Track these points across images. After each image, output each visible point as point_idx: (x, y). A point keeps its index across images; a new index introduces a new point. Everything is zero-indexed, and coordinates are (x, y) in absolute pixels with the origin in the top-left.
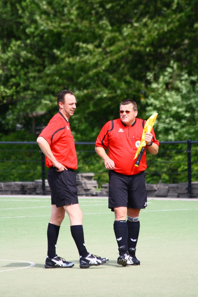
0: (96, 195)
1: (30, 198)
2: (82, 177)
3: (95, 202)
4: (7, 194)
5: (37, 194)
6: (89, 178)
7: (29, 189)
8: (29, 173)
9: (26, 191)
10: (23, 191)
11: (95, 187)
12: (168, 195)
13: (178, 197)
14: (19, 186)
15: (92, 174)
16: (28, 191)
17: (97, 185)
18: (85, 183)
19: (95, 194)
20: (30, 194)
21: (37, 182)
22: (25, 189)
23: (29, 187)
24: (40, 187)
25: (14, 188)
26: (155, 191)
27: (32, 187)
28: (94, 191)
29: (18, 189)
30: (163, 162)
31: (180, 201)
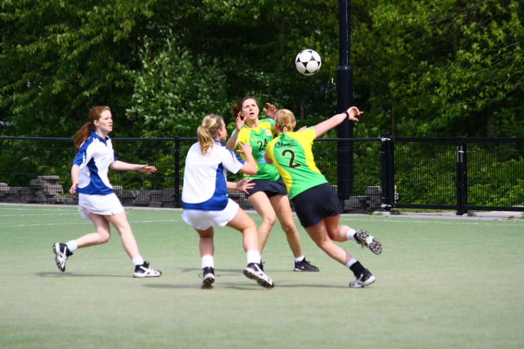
0: (61, 203)
2: (43, 179)
3: (59, 210)
6: (53, 182)
11: (60, 193)
12: (150, 204)
13: (162, 206)
15: (57, 177)
17: (62, 191)
18: (47, 188)
19: (58, 201)
26: (134, 198)
28: (59, 197)
31: (165, 210)
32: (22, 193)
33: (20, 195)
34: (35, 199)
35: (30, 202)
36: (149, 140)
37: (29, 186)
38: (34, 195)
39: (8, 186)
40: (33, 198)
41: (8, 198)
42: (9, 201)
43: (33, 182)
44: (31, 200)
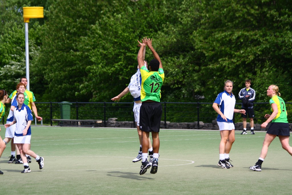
1: (192, 131)
4: (180, 129)
5: (195, 129)
7: (191, 126)
8: (191, 118)
9: (190, 127)
10: (188, 127)
14: (186, 125)
16: (191, 127)
20: (192, 129)
21: (195, 123)
22: (189, 126)
23: (191, 125)
24: (196, 125)
25: (184, 125)
27: (193, 125)
29: (186, 126)
30: (259, 113)
32: (209, 125)
33: (208, 127)
34: (215, 128)
35: (212, 129)
36: (260, 104)
37: (212, 123)
38: (214, 126)
39: (203, 123)
40: (213, 127)
41: (203, 128)
42: (204, 129)
43: (213, 121)
44: (213, 128)
